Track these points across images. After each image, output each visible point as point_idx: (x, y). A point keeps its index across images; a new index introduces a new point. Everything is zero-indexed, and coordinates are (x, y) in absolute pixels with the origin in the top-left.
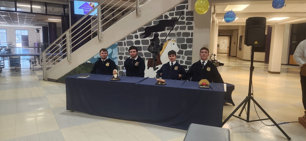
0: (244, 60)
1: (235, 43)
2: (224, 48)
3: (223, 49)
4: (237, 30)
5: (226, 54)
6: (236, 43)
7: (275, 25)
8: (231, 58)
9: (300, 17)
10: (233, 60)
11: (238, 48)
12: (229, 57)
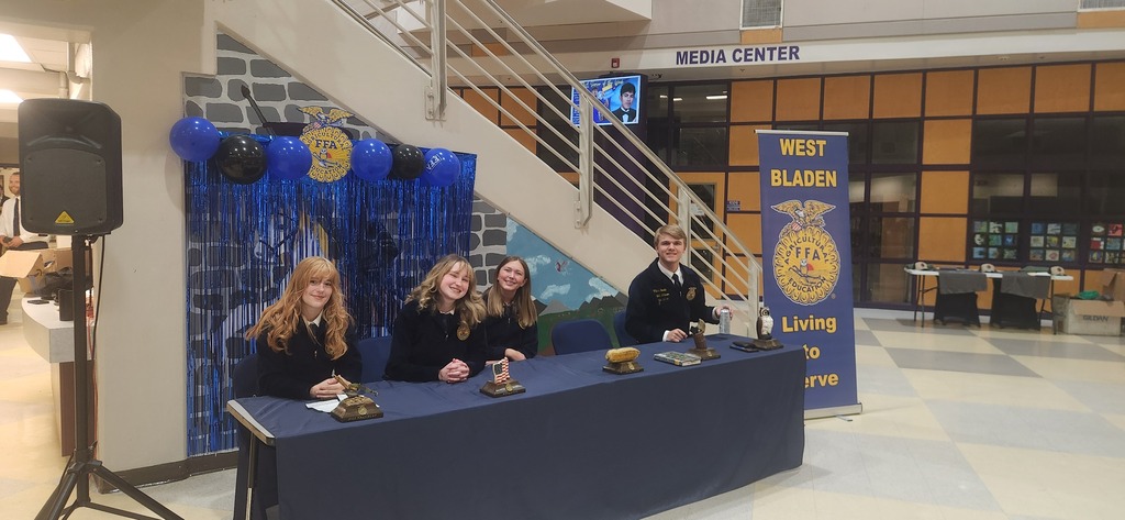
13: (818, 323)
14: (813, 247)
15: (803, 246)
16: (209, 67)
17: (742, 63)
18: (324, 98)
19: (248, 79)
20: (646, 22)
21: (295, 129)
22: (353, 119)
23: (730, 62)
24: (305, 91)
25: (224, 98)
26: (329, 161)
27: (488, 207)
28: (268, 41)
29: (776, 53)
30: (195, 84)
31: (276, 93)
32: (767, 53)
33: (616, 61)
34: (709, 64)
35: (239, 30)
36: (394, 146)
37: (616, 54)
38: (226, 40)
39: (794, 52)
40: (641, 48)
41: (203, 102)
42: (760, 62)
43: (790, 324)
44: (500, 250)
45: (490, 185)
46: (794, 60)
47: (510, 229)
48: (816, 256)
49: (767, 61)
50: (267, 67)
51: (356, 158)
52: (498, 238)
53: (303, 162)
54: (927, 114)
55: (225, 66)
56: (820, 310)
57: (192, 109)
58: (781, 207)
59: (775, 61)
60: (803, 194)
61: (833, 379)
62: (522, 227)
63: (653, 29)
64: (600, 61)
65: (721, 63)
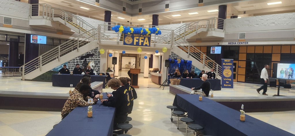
13: (229, 79)
14: (228, 71)
15: (227, 71)
16: (171, 55)
17: (239, 44)
18: (179, 56)
19: (173, 55)
20: (223, 38)
21: (176, 59)
22: (181, 58)
23: (237, 44)
24: (177, 56)
25: (172, 57)
26: (179, 61)
27: (193, 66)
28: (175, 52)
29: (244, 43)
30: (170, 56)
31: (175, 56)
32: (243, 43)
33: (219, 44)
34: (233, 44)
35: (173, 52)
36: (184, 60)
37: (219, 43)
38: (172, 52)
39: (247, 43)
40: (223, 42)
41: (170, 57)
42: (242, 44)
43: (225, 79)
44: (194, 70)
45: (193, 64)
46: (247, 44)
47: (195, 68)
48: (229, 72)
49: (243, 44)
50: (175, 54)
51: (181, 61)
52: (194, 69)
53: (177, 62)
54: (273, 53)
55: (172, 54)
56: (229, 78)
57: (169, 58)
58: (224, 67)
59: (244, 44)
60: (227, 66)
61: (230, 85)
62: (196, 68)
63: (224, 39)
64: (216, 44)
65: (235, 44)
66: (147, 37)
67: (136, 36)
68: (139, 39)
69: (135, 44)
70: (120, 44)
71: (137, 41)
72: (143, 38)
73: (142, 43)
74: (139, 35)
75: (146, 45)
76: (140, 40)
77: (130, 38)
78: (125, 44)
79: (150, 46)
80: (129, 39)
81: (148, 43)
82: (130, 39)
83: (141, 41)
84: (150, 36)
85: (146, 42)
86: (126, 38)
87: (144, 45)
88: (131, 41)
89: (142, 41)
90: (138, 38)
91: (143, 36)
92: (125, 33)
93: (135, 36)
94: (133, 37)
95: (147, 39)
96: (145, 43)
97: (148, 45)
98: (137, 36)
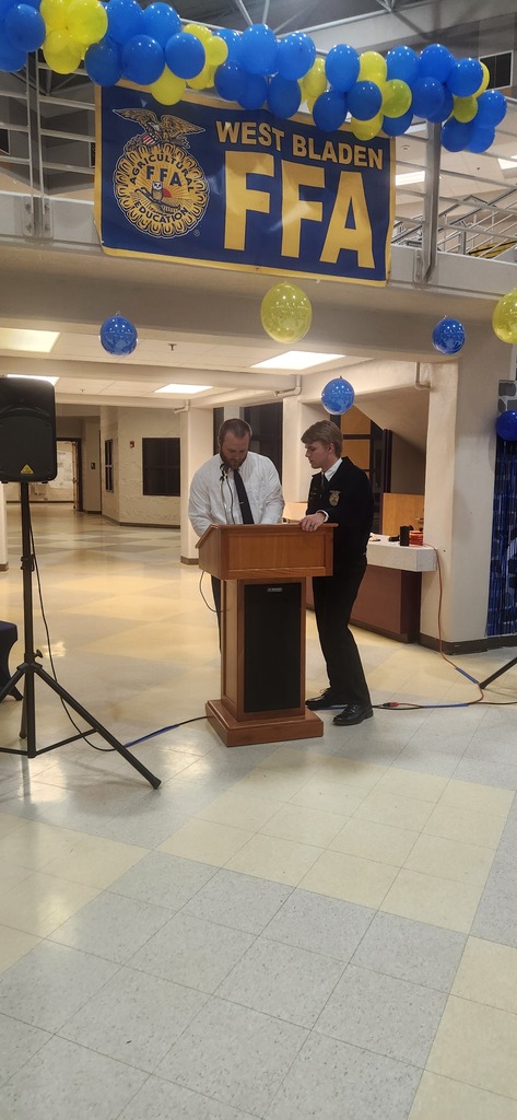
0: (122, 524)
1: (93, 468)
2: (61, 484)
3: (59, 487)
4: (97, 420)
5: (70, 507)
6: (97, 466)
7: (186, 409)
8: (86, 517)
9: (240, 388)
10: (91, 524)
11: (104, 485)
12: (80, 517)
66: (351, 168)
67: (239, 147)
68: (271, 185)
69: (235, 237)
70: (58, 231)
71: (260, 201)
72: (316, 178)
73: (313, 234)
74: (279, 134)
75: (347, 263)
76: (290, 192)
77: (175, 163)
78: (117, 229)
79: (378, 272)
80: (172, 168)
81: (359, 238)
82: (176, 180)
83: (296, 212)
84: (387, 160)
85: (350, 224)
86: (131, 159)
87: (329, 254)
88: (189, 199)
89: (312, 211)
90: (264, 166)
91: (319, 149)
92: (115, 98)
93: (229, 146)
94: (209, 158)
95: (351, 189)
96: (338, 238)
97: (366, 260)
98: (258, 148)
